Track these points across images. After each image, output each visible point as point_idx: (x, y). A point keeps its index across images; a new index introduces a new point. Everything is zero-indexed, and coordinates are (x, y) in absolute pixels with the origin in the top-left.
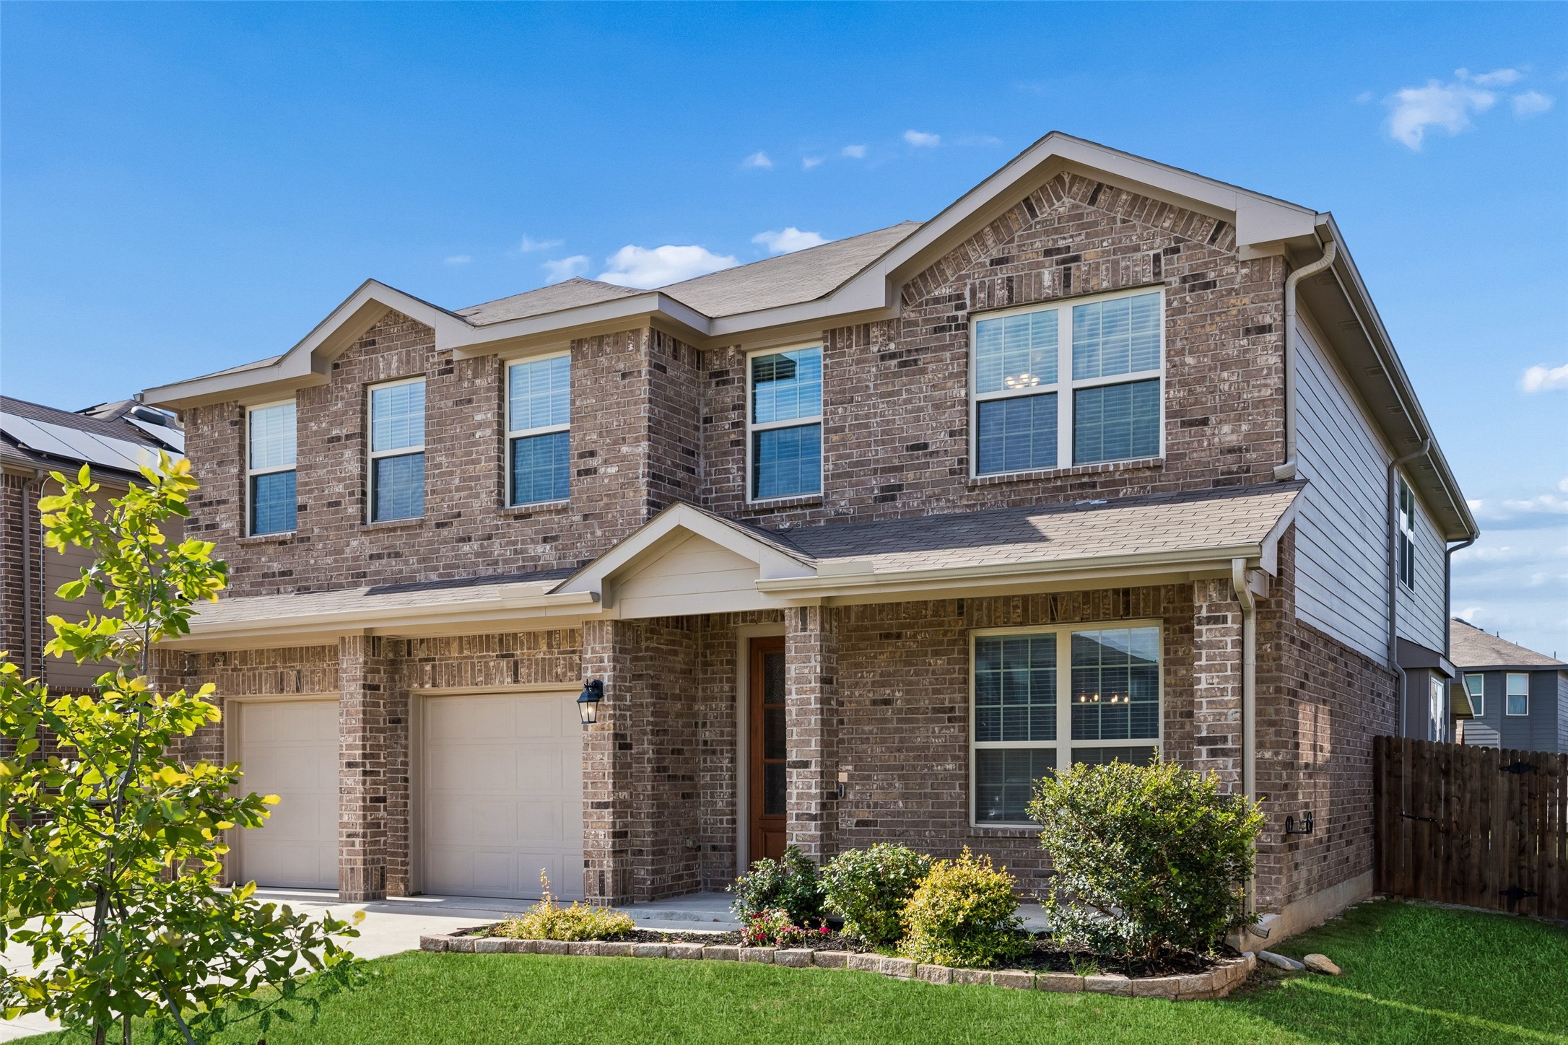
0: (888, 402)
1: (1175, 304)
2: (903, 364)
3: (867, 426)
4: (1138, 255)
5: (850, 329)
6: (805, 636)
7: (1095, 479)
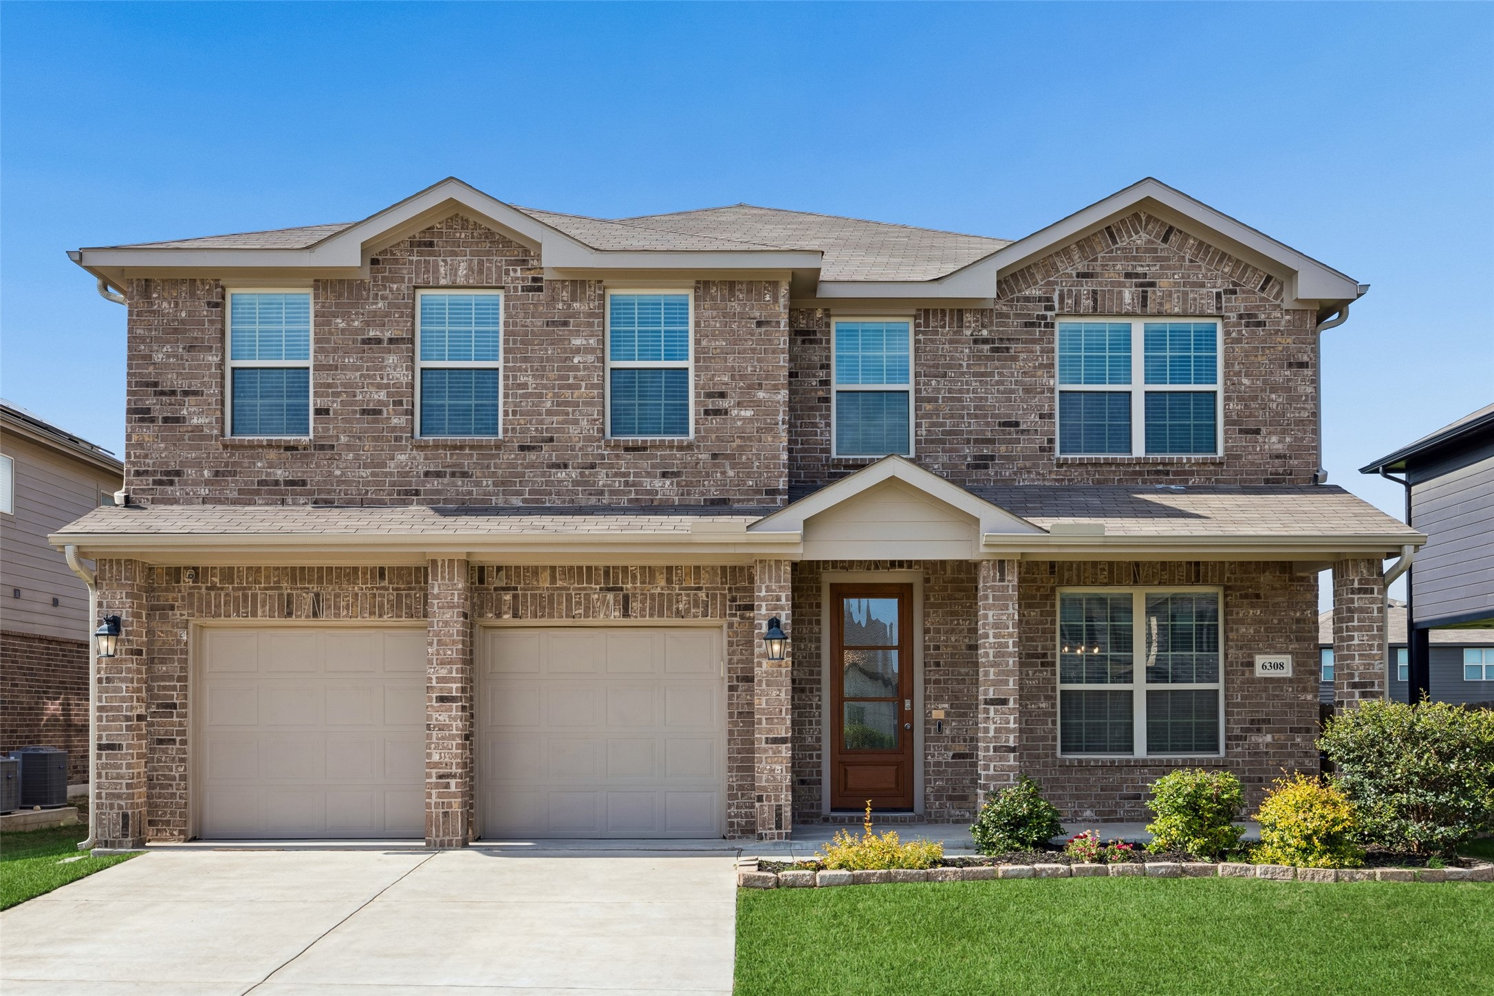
0: (980, 381)
1: (1234, 335)
2: (994, 350)
3: (960, 400)
4: (1204, 291)
5: (943, 311)
6: (1003, 586)
7: (1168, 468)
